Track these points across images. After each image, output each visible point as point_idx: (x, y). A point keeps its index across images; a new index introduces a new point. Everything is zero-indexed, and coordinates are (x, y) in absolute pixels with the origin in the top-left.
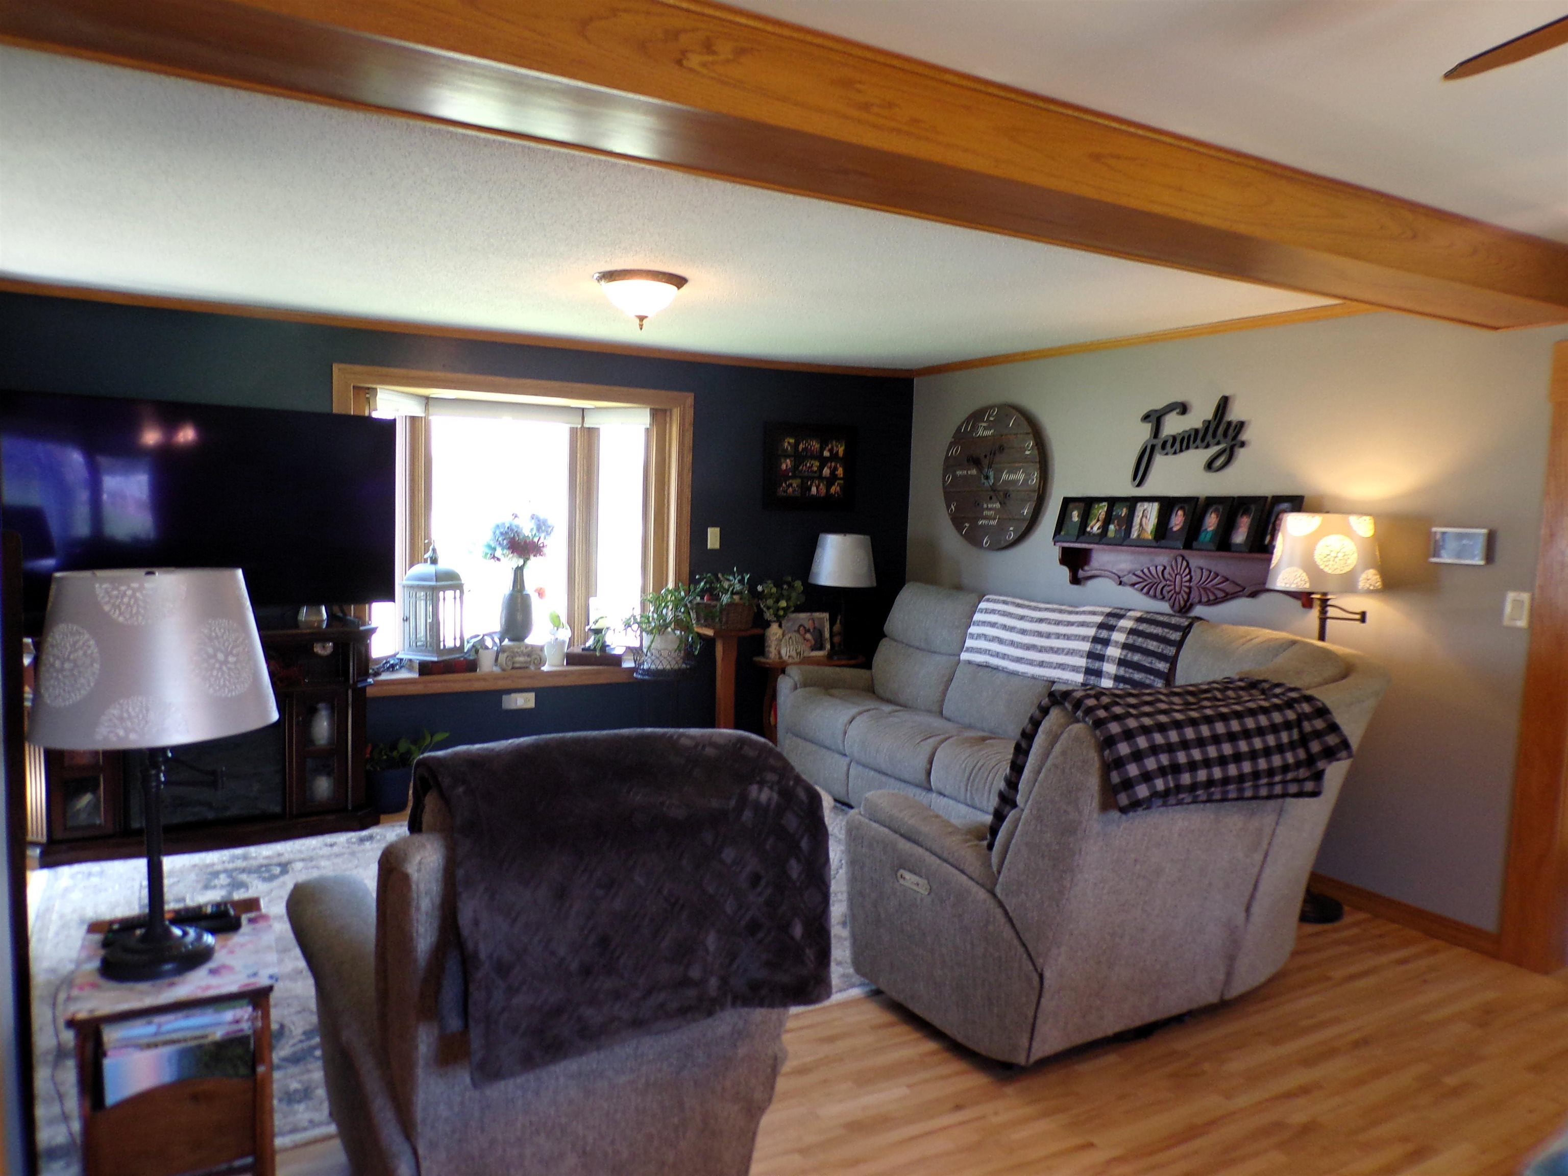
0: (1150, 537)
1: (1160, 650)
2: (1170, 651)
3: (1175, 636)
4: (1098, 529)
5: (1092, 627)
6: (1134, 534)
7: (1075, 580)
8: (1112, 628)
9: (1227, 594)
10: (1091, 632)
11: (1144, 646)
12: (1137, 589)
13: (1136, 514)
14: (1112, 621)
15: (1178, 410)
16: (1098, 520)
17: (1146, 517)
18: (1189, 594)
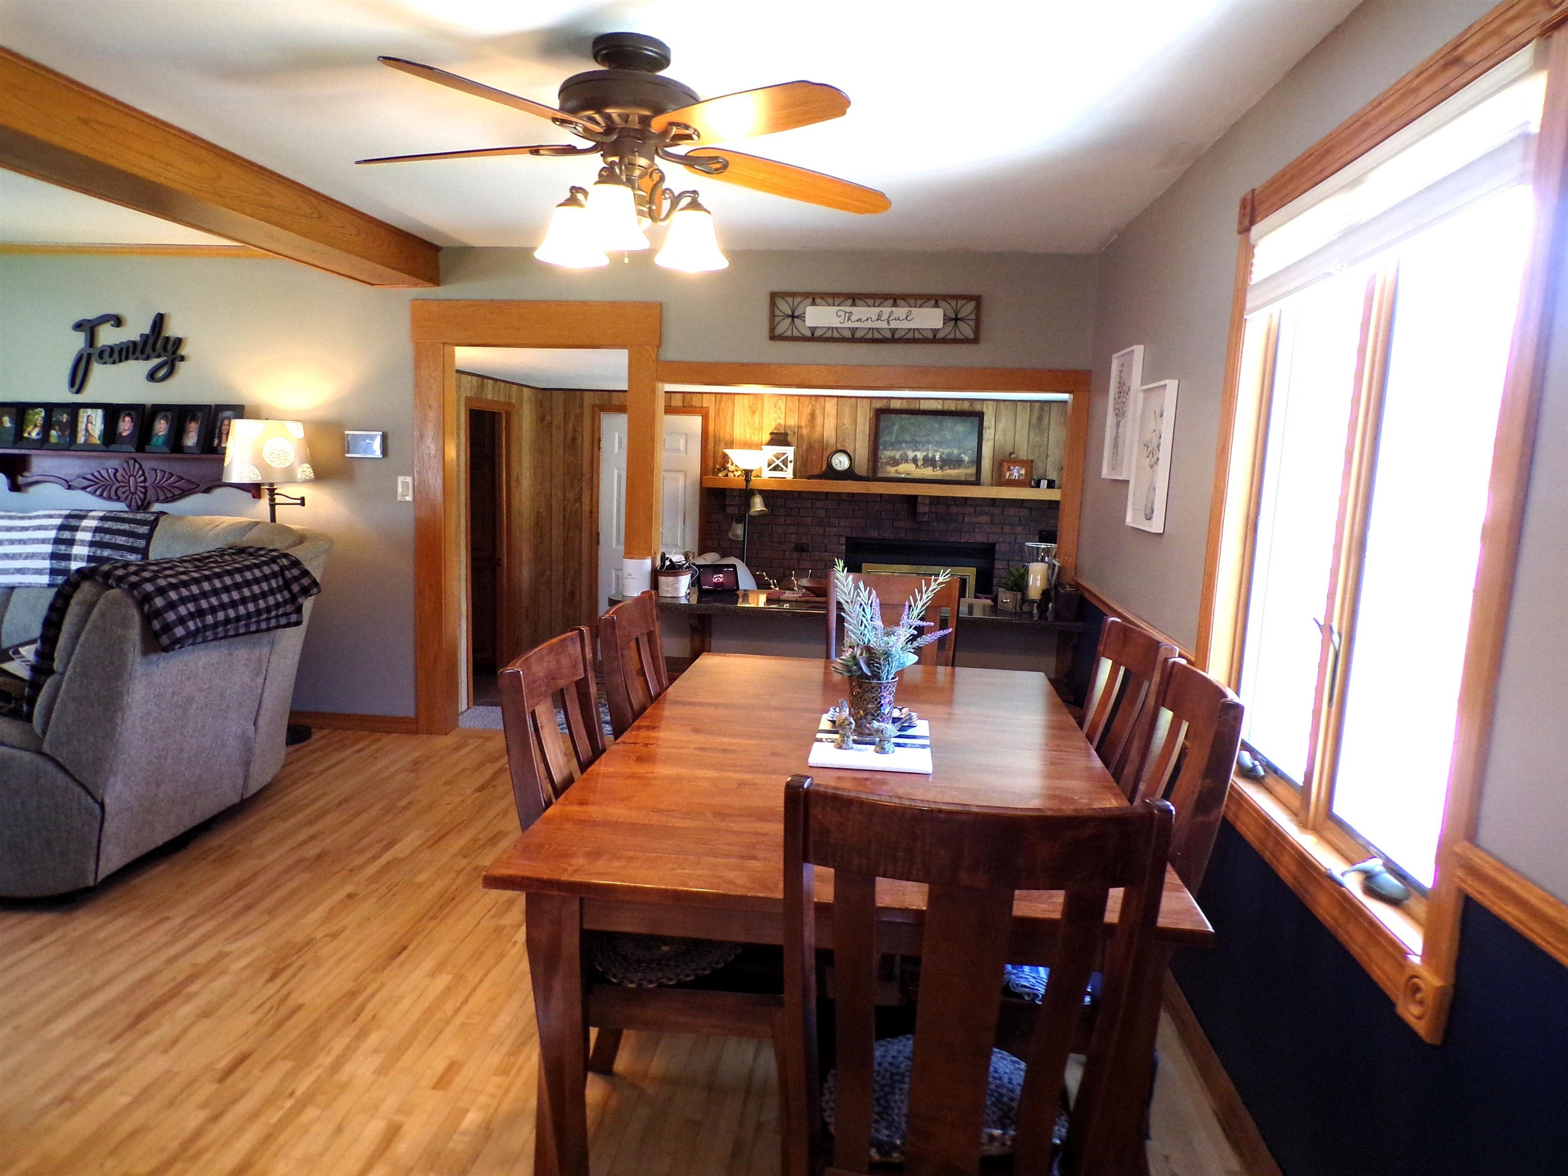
0: (99, 442)
1: (130, 544)
2: (141, 543)
3: (144, 530)
4: (38, 434)
5: (52, 529)
6: (81, 439)
7: (15, 487)
8: (75, 529)
9: (184, 491)
10: (52, 534)
11: (113, 541)
12: (89, 492)
13: (80, 419)
14: (73, 522)
15: (112, 323)
16: (36, 426)
17: (92, 423)
18: (145, 494)
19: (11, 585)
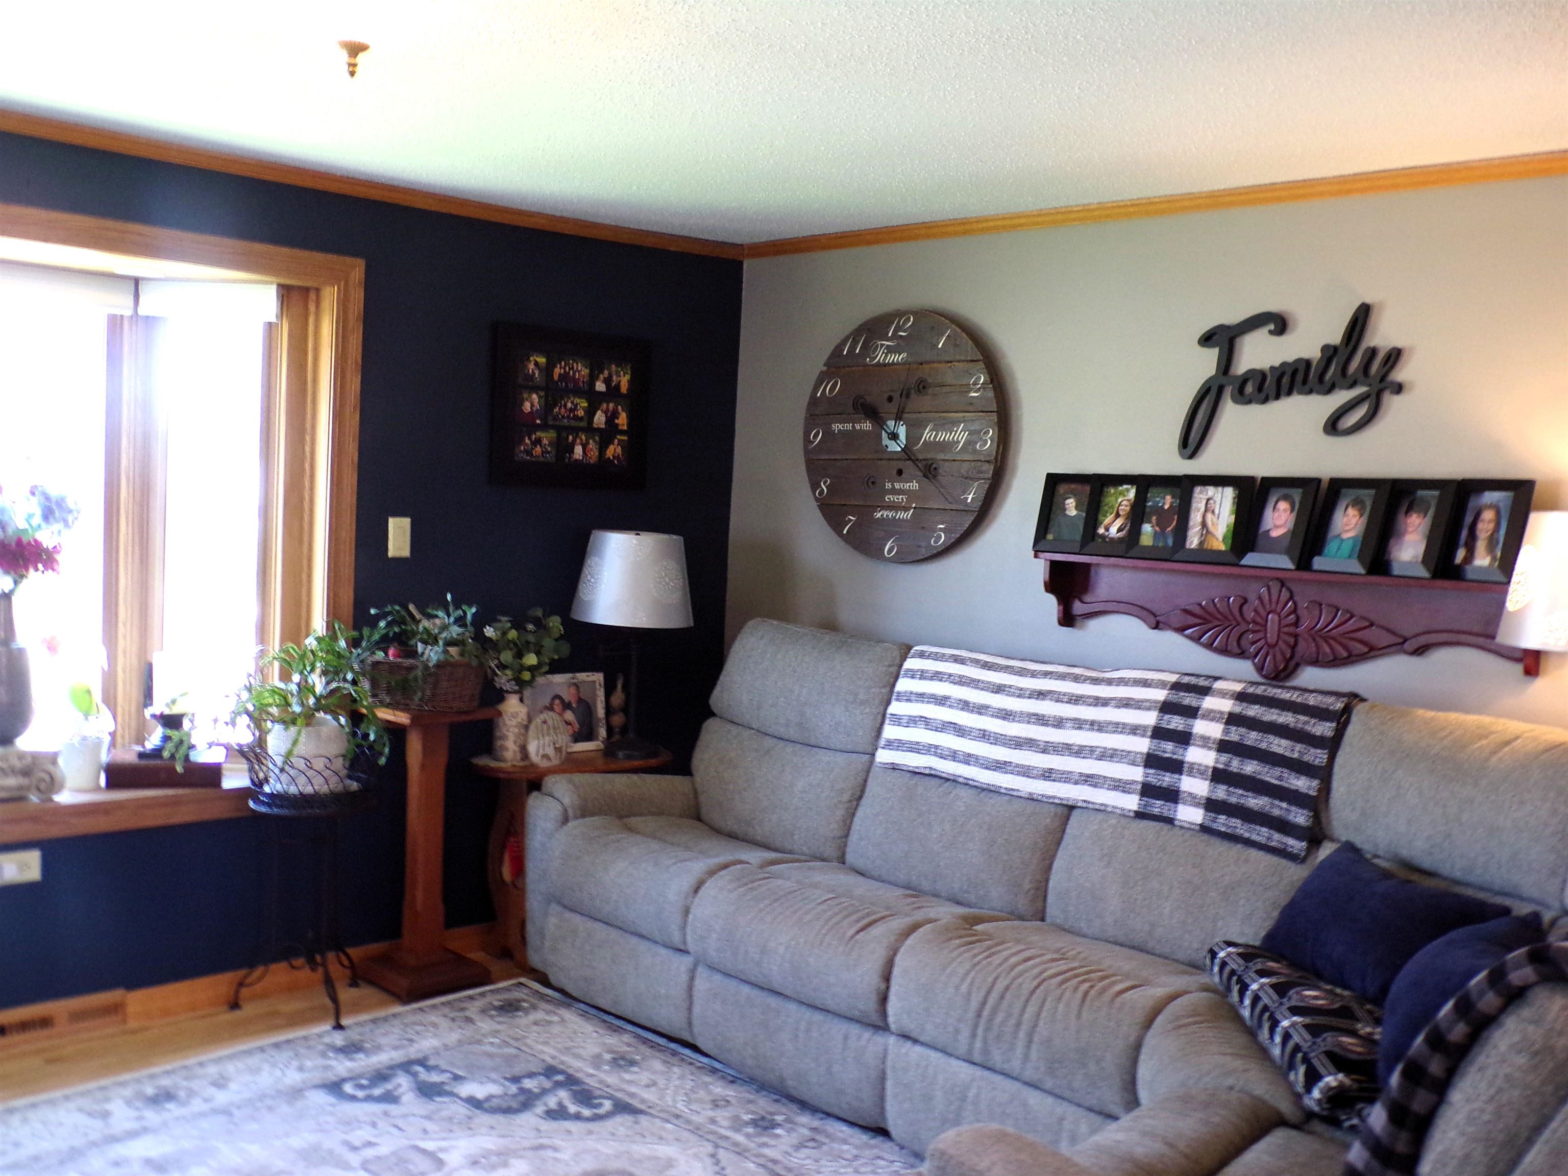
0: (1223, 547)
1: (1296, 755)
2: (1318, 757)
3: (1324, 729)
4: (1119, 530)
5: (1149, 709)
6: (1193, 541)
7: (1068, 619)
8: (1192, 712)
9: (1372, 649)
10: (1150, 718)
11: (1263, 746)
12: (1189, 637)
13: (1194, 505)
14: (1188, 699)
15: (1272, 327)
16: (1118, 515)
17: (1213, 512)
18: (1293, 647)
19: (1070, 803)
